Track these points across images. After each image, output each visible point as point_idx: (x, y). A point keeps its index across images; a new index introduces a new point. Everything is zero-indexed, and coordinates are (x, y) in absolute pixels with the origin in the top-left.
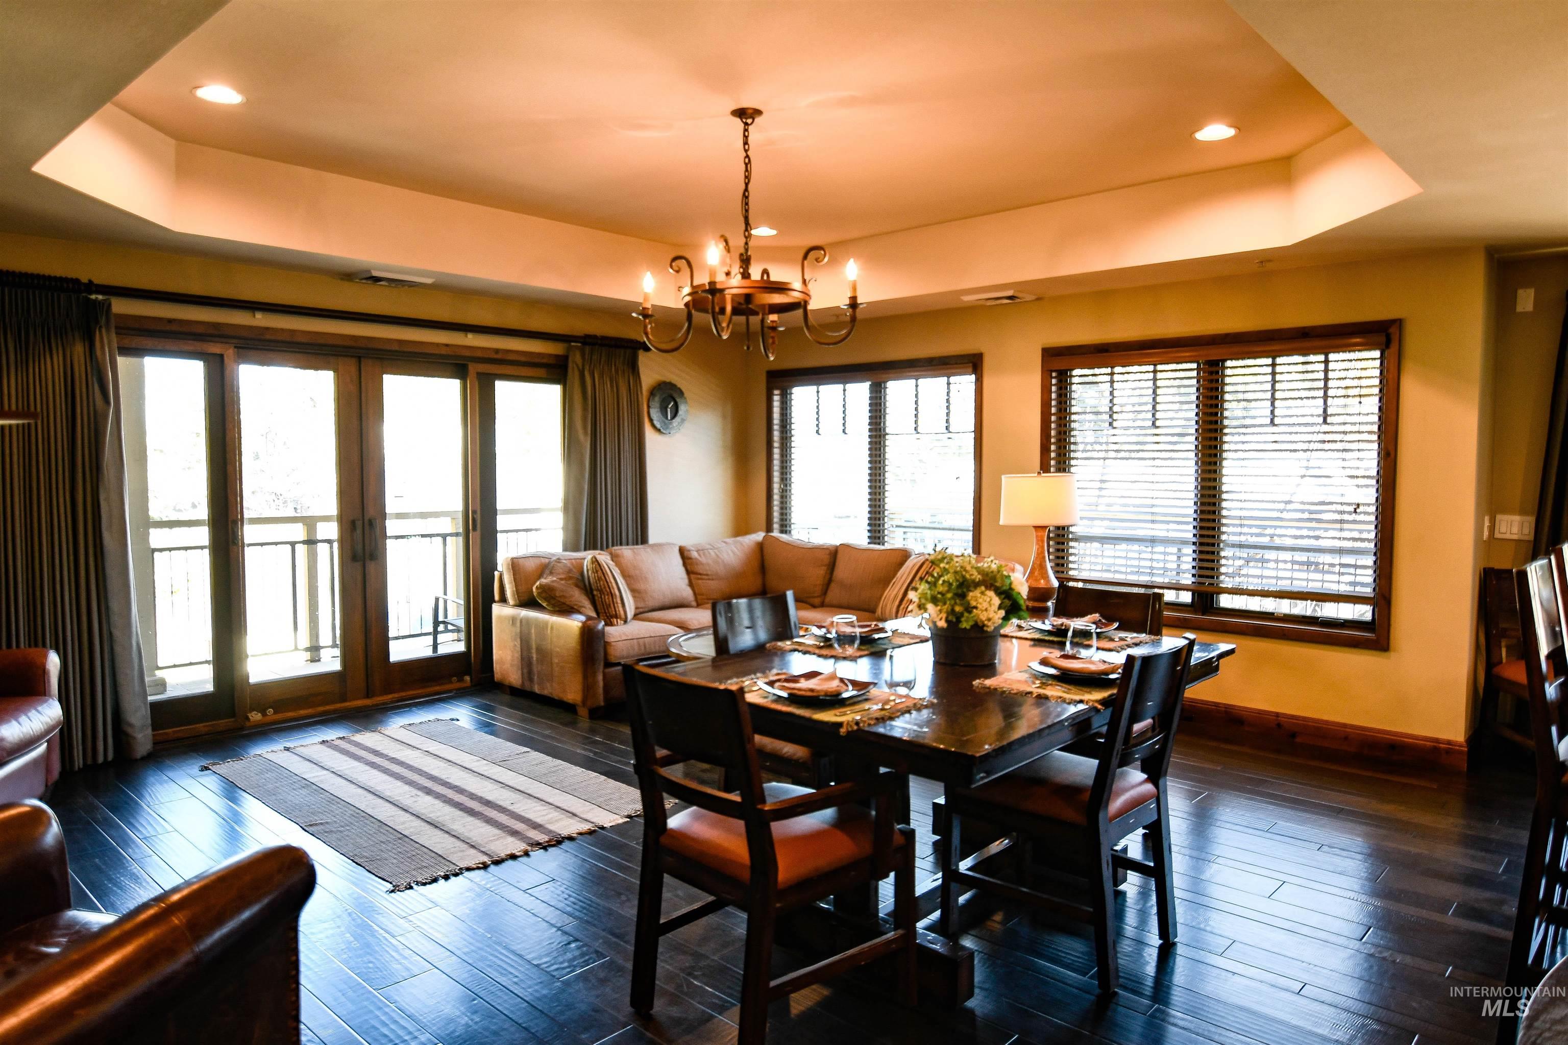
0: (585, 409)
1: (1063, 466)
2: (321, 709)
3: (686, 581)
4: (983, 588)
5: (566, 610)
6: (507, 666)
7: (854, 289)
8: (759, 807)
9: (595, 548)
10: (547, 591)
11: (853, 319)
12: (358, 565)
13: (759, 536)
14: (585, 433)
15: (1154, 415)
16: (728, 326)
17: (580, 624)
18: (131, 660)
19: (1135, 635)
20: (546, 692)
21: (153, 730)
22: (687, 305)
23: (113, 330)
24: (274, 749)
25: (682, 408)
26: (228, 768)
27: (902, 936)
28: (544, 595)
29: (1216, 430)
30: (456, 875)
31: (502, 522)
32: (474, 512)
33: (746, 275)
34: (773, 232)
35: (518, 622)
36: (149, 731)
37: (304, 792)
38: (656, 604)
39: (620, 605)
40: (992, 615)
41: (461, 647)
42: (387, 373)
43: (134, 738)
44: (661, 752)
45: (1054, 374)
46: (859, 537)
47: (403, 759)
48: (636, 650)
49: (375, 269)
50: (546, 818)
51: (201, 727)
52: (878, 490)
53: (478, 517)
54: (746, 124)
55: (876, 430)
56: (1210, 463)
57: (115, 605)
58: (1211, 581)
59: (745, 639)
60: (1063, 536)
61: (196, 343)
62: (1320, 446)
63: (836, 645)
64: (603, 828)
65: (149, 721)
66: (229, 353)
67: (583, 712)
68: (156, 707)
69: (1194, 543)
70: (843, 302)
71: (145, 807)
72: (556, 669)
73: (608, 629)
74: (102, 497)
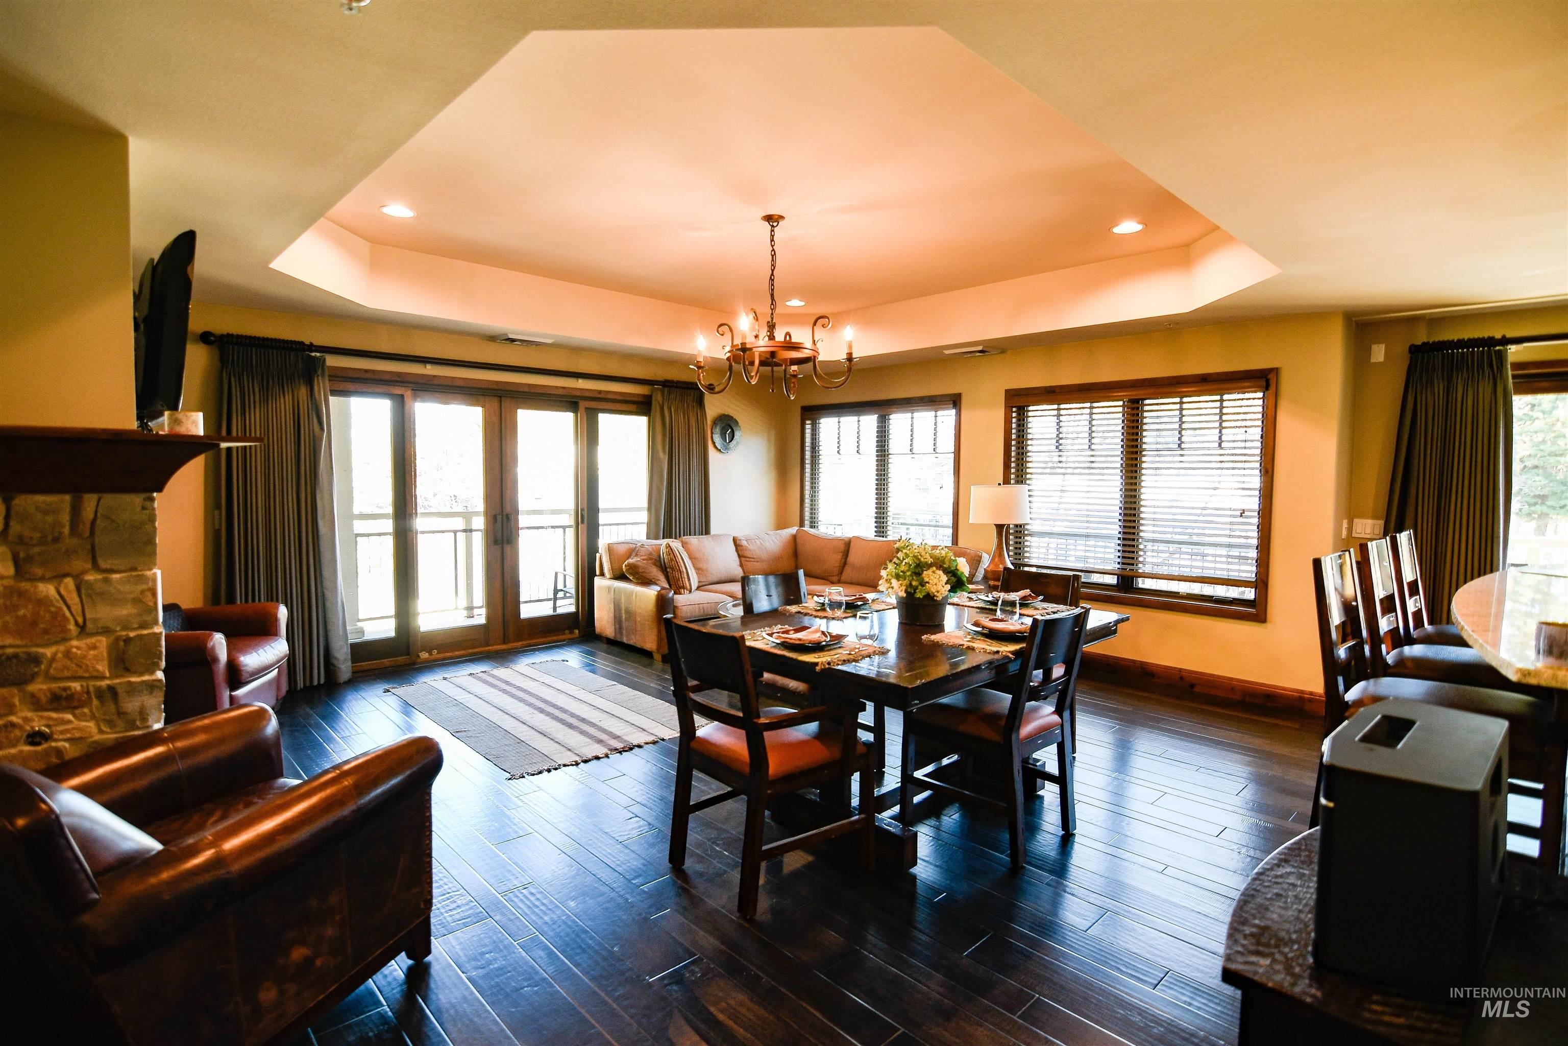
0: (664, 435)
1: (1021, 478)
2: (470, 651)
3: (738, 563)
4: (934, 568)
5: (646, 582)
6: (604, 622)
7: (850, 347)
8: (755, 720)
9: (671, 537)
10: (633, 568)
11: (850, 369)
12: (498, 547)
13: (793, 530)
14: (664, 452)
15: (1090, 441)
16: (756, 374)
17: (656, 593)
18: (337, 613)
19: (1055, 605)
20: (631, 643)
21: (352, 663)
22: (728, 359)
23: (327, 378)
24: (436, 678)
25: (737, 434)
26: (404, 691)
27: (863, 819)
28: (630, 571)
29: (1137, 452)
30: (556, 769)
31: (603, 518)
32: (582, 510)
33: (772, 337)
34: (802, 304)
35: (613, 590)
36: (350, 663)
37: (455, 709)
38: (715, 579)
39: (686, 579)
40: (940, 588)
41: (572, 609)
42: (520, 408)
43: (338, 668)
44: (692, 683)
45: (1014, 409)
46: (868, 531)
47: (525, 688)
48: (696, 613)
49: (511, 333)
50: (623, 731)
51: (386, 662)
52: (882, 496)
53: (585, 513)
54: (773, 226)
55: (881, 451)
56: (1132, 478)
57: (326, 573)
58: (1131, 567)
59: (762, 604)
60: (1021, 532)
61: (385, 387)
62: (1219, 465)
63: (828, 609)
64: (663, 740)
65: (349, 657)
66: (408, 394)
67: (657, 657)
68: (355, 647)
69: (1119, 539)
70: (841, 356)
71: (344, 716)
72: (639, 625)
73: (676, 596)
74: (318, 496)
